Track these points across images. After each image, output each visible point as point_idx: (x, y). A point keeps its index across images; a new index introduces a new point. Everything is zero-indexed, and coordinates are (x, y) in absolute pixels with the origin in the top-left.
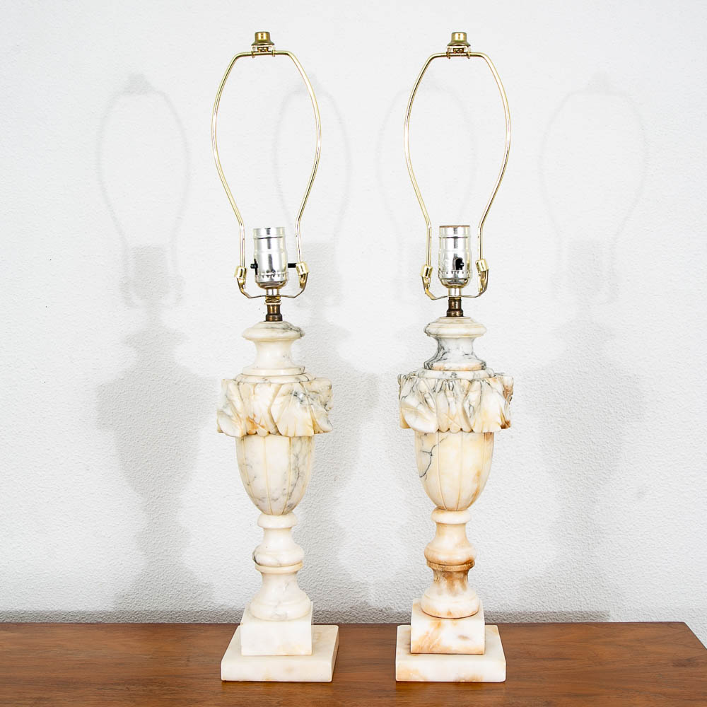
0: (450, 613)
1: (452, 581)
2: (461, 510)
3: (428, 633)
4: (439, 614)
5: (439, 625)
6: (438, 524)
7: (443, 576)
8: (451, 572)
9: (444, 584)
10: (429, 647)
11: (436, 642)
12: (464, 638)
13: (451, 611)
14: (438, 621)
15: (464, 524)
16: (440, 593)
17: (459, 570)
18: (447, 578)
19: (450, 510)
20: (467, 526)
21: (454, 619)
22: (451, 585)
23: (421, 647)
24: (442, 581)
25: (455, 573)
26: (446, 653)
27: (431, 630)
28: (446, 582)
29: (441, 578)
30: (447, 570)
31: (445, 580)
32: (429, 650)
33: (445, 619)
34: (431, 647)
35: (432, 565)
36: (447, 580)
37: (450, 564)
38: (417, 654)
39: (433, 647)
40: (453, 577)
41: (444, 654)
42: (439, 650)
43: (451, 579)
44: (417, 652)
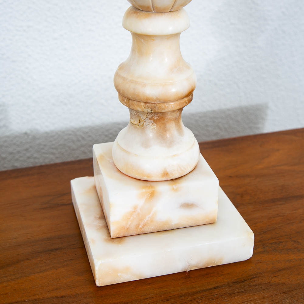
0: (166, 174)
1: (164, 124)
3: (135, 208)
4: (148, 177)
5: (152, 195)
7: (151, 119)
8: (164, 113)
9: (151, 130)
10: (138, 226)
11: (148, 218)
12: (188, 206)
13: (168, 170)
14: (151, 190)
16: (146, 145)
17: (175, 108)
18: (156, 121)
19: (161, 11)
20: (181, 35)
21: (172, 180)
22: (163, 133)
23: (126, 228)
24: (147, 126)
25: (169, 113)
26: (163, 230)
27: (141, 203)
28: (155, 126)
29: (147, 122)
30: (160, 111)
31: (154, 124)
32: (139, 230)
33: (159, 182)
34: (141, 226)
35: (129, 103)
36: (156, 123)
37: (165, 101)
38: (120, 239)
39: (144, 225)
40: (166, 120)
41: (161, 232)
42: (153, 228)
43: (163, 122)
44: (121, 235)
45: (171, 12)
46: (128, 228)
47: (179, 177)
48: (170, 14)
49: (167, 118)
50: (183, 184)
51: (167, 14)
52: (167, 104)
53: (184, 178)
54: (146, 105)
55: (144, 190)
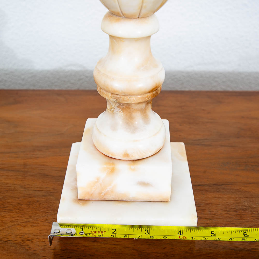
0: (127, 155)
1: (130, 113)
2: (146, 17)
3: (98, 179)
4: (112, 155)
5: (113, 171)
6: (112, 37)
8: (128, 104)
9: (119, 116)
10: (100, 193)
11: (109, 189)
12: (144, 184)
13: (129, 152)
14: (111, 167)
15: (149, 37)
16: (114, 128)
17: (140, 101)
18: (123, 109)
19: (129, 17)
21: (133, 160)
22: (129, 120)
23: (90, 194)
24: (116, 113)
25: (134, 105)
26: (122, 200)
27: (103, 175)
28: (122, 114)
29: (116, 109)
30: (123, 102)
31: (121, 112)
32: (101, 197)
33: (121, 161)
34: (103, 194)
35: (101, 91)
36: (124, 111)
37: (130, 94)
38: (85, 201)
39: (106, 194)
40: (132, 110)
41: (120, 202)
42: (113, 197)
43: (129, 111)
44: (86, 198)
45: (139, 18)
46: (92, 194)
47: (140, 159)
48: (138, 20)
49: (133, 108)
50: (141, 166)
51: (135, 20)
52: (129, 97)
53: (143, 160)
54: (112, 96)
55: (105, 166)
